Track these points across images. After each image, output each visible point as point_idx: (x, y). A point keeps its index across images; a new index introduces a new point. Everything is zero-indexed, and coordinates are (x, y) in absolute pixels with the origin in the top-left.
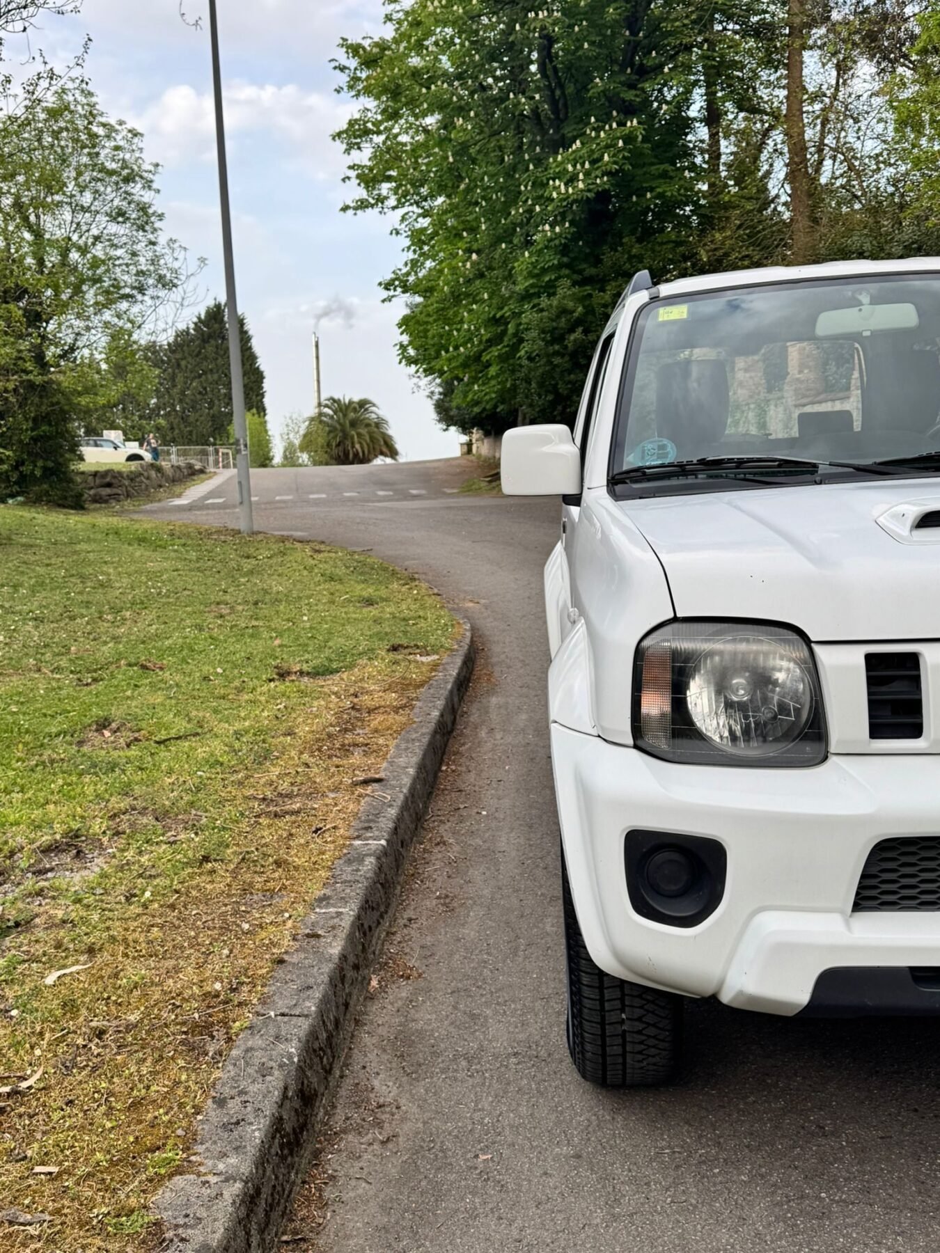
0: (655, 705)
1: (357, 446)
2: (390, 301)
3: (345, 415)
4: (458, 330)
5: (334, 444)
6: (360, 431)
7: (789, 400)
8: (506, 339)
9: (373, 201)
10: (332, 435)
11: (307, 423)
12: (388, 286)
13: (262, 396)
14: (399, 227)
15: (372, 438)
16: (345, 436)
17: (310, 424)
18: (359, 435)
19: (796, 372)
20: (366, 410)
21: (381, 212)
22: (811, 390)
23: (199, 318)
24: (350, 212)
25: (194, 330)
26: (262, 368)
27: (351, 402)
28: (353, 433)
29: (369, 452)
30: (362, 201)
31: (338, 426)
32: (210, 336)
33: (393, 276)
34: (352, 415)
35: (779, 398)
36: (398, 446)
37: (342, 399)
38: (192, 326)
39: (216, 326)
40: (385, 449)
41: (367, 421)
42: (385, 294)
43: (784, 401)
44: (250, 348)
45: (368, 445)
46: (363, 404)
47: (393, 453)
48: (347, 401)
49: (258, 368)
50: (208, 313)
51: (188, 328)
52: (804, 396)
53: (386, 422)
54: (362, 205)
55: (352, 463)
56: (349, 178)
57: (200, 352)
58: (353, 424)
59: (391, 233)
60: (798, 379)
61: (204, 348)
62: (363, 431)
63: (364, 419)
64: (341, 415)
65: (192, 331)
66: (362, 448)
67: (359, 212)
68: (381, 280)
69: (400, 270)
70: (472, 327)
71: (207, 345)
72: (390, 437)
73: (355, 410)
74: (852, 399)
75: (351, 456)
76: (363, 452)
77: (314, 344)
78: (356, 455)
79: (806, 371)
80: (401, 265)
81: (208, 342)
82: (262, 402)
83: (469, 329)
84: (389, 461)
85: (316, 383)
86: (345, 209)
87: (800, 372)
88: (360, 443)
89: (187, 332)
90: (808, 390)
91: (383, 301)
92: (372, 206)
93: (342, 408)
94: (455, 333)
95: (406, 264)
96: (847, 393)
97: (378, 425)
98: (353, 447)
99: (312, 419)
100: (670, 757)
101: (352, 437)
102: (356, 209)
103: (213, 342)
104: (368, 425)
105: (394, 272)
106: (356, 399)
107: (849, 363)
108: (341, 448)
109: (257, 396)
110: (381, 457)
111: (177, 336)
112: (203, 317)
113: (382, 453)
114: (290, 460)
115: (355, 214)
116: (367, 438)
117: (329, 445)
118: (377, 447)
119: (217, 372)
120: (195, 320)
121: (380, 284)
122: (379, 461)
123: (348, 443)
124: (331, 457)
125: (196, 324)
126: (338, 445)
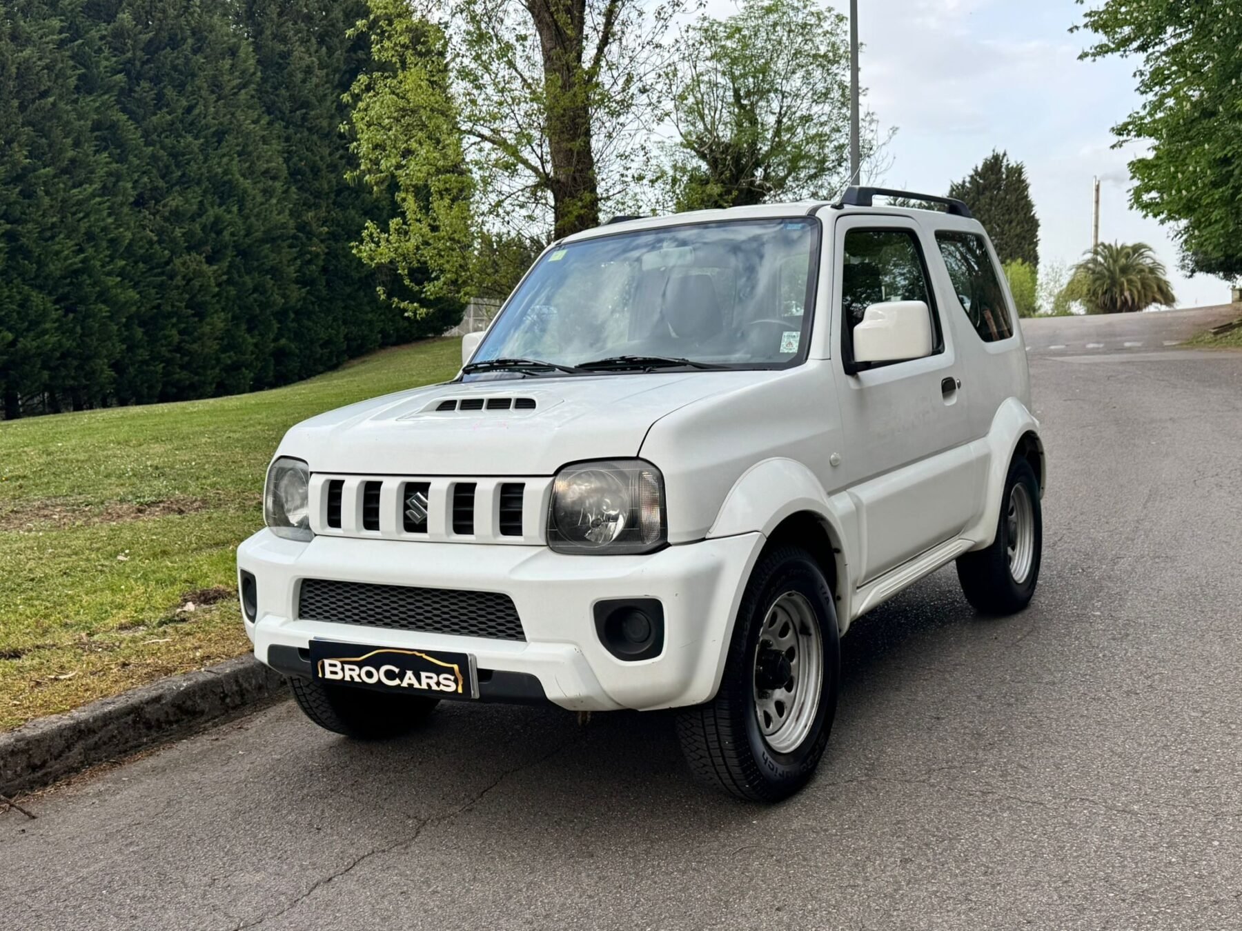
1: (1127, 294)
2: (1121, 146)
3: (1115, 261)
4: (1183, 173)
5: (1100, 292)
6: (1131, 277)
8: (1232, 180)
9: (1112, 46)
10: (1098, 283)
11: (1074, 270)
12: (1120, 131)
13: (1036, 244)
14: (1143, 69)
15: (1144, 285)
16: (1114, 282)
17: (1075, 273)
18: (1130, 282)
20: (1141, 254)
21: (1122, 56)
23: (976, 171)
24: (1090, 58)
25: (970, 183)
26: (1037, 216)
27: (1123, 248)
28: (1123, 280)
29: (1139, 298)
30: (1101, 47)
31: (1106, 273)
32: (985, 188)
33: (1129, 120)
34: (1123, 261)
36: (1175, 293)
37: (1113, 244)
38: (968, 179)
39: (993, 177)
40: (1158, 297)
41: (1140, 267)
42: (1116, 139)
44: (1027, 196)
45: (1139, 292)
46: (1138, 249)
47: (1169, 299)
48: (1119, 247)
49: (1033, 216)
50: (985, 165)
51: (964, 182)
53: (1163, 268)
54: (1102, 50)
55: (1120, 311)
56: (1077, 28)
57: (973, 204)
58: (1124, 270)
59: (1135, 75)
61: (979, 200)
62: (1135, 277)
63: (1138, 264)
64: (1111, 261)
65: (967, 185)
66: (1132, 295)
67: (1098, 58)
68: (1114, 126)
69: (1138, 113)
70: (1198, 169)
71: (981, 197)
72: (1166, 283)
73: (1128, 256)
75: (1119, 304)
76: (1133, 300)
77: (1094, 188)
78: (1125, 302)
80: (1138, 108)
81: (983, 194)
82: (1035, 251)
83: (1195, 171)
84: (1164, 308)
85: (1093, 228)
86: (1083, 56)
88: (1131, 291)
89: (963, 186)
91: (1113, 147)
92: (1112, 50)
93: (1113, 253)
94: (1180, 175)
95: (1144, 107)
97: (1152, 270)
98: (1122, 293)
99: (1079, 267)
101: (1122, 284)
102: (1094, 55)
103: (988, 194)
104: (1142, 271)
105: (1130, 116)
106: (1130, 244)
108: (1108, 296)
109: (1029, 245)
110: (1154, 304)
111: (953, 190)
112: (979, 169)
113: (1155, 300)
114: (1061, 309)
115: (1094, 60)
116: (1139, 285)
117: (1095, 293)
118: (1150, 294)
119: (990, 223)
120: (972, 173)
121: (1113, 129)
122: (1153, 308)
123: (1117, 290)
124: (1097, 306)
125: (972, 177)
126: (1105, 293)
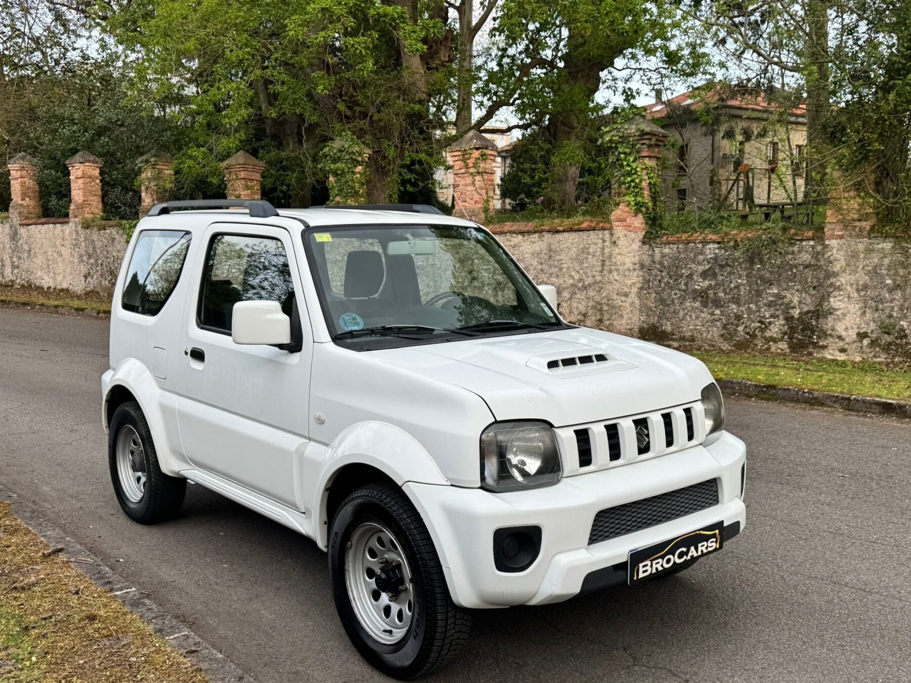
0: (492, 466)
7: (15, 220)
19: (19, 199)
22: (31, 213)
35: (5, 218)
43: (10, 220)
52: (27, 218)
60: (21, 205)
74: (70, 224)
79: (27, 199)
87: (23, 199)
90: (29, 213)
96: (66, 219)
100: (497, 490)
107: (66, 197)
